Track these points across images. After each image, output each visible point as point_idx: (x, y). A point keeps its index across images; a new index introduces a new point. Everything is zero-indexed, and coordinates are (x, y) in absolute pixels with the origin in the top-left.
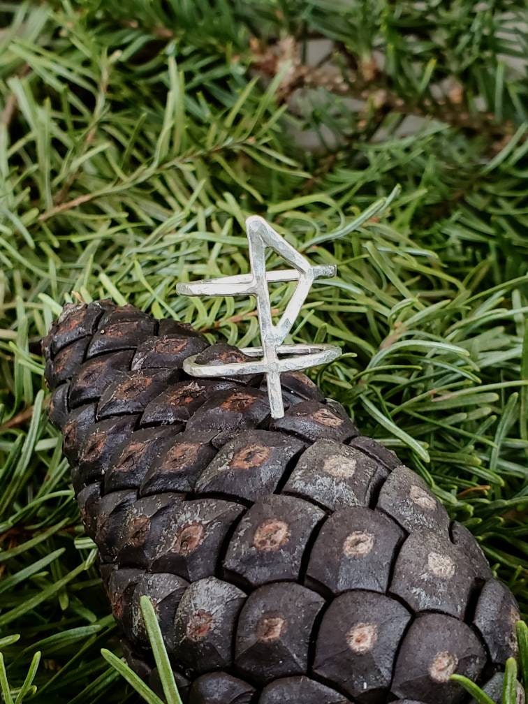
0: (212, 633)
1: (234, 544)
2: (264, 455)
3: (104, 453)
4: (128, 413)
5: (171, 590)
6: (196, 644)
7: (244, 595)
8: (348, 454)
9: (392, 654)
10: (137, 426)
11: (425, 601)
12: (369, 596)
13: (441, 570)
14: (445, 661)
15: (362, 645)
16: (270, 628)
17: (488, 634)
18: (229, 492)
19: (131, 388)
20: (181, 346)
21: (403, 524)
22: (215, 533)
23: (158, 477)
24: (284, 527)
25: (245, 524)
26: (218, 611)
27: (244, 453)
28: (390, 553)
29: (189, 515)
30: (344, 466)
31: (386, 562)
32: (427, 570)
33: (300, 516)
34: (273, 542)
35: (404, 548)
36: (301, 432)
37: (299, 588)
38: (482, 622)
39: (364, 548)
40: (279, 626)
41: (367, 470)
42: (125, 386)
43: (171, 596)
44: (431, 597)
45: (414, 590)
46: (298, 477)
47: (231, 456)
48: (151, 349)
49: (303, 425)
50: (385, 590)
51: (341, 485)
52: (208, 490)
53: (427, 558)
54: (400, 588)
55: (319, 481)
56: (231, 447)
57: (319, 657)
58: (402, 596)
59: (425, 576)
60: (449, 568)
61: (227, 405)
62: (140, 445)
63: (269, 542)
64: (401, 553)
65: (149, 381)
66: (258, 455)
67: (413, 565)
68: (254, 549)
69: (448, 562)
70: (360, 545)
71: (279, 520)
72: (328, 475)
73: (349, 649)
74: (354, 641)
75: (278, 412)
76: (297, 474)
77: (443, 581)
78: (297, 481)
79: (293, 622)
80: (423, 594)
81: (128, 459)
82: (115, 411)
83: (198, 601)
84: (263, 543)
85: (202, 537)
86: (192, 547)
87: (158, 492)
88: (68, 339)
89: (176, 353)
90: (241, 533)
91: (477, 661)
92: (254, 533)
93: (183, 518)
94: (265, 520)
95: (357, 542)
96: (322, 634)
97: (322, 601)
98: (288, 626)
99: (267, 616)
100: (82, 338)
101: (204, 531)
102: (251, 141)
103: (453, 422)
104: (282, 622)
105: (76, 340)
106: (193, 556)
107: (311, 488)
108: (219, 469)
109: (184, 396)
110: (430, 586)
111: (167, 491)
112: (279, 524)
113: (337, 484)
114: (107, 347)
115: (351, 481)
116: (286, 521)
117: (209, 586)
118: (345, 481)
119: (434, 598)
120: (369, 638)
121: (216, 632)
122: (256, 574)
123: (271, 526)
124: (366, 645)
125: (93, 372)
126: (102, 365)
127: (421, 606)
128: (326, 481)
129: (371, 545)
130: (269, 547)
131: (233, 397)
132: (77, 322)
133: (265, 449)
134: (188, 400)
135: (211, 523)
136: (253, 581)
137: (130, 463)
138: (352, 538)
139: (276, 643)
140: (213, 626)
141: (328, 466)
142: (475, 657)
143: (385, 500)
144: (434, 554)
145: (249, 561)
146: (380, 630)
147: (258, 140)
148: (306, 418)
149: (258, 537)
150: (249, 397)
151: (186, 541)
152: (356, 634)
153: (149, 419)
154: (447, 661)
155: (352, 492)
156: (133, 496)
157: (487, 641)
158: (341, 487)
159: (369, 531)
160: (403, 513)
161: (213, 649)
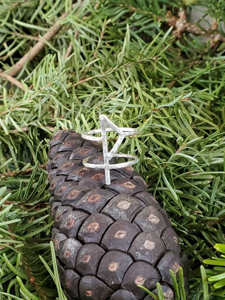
0: (71, 257)
1: (82, 228)
2: (99, 198)
3: (56, 188)
4: (64, 175)
5: (63, 240)
6: (66, 259)
7: (82, 246)
8: (129, 200)
9: (124, 273)
10: (66, 180)
11: (139, 256)
12: (119, 252)
13: (148, 247)
14: (141, 279)
15: (113, 269)
16: (86, 259)
17: (162, 271)
18: (85, 209)
19: (66, 166)
20: (88, 152)
21: (142, 228)
22: (78, 223)
23: (66, 200)
24: (98, 224)
25: (86, 222)
26: (73, 250)
27: (92, 197)
28: (132, 239)
29: (71, 215)
30: (125, 205)
31: (129, 242)
32: (143, 246)
33: (104, 222)
34: (93, 230)
35: (137, 237)
36: (117, 190)
37: (98, 247)
38: (160, 267)
39: (122, 236)
40: (89, 258)
41: (135, 207)
42: (65, 165)
43: (62, 241)
44: (142, 256)
45: (137, 253)
46: (107, 208)
47: (88, 197)
48: (77, 152)
49: (118, 188)
50: (127, 251)
51: (122, 212)
52: (78, 208)
53: (144, 242)
54: (132, 251)
55: (114, 210)
56: (89, 194)
57: (99, 271)
58: (132, 254)
59: (141, 248)
60: (153, 246)
61: (93, 177)
62: (65, 187)
63: (92, 229)
64: (136, 239)
65: (73, 164)
66: (96, 198)
67: (138, 244)
68: (87, 231)
69: (153, 244)
70: (121, 234)
71: (97, 222)
72: (118, 208)
73: (108, 270)
74: (110, 267)
75: (108, 182)
76: (108, 206)
77: (148, 250)
78: (106, 210)
79: (93, 258)
80: (140, 254)
81: (60, 192)
82: (61, 173)
83: (68, 245)
84: (90, 229)
85: (74, 224)
86: (70, 226)
87: (66, 205)
88: (55, 144)
89: (85, 155)
90: (84, 225)
91: (155, 280)
92: (88, 225)
93: (69, 216)
94: (92, 222)
95: (120, 234)
96: (101, 263)
97: (104, 252)
98: (92, 259)
99: (86, 254)
100: (59, 144)
101: (75, 222)
102: (154, 58)
103: (197, 184)
104: (90, 257)
105: (57, 144)
106: (71, 229)
107: (111, 212)
108: (83, 201)
109: (81, 172)
110: (143, 252)
111: (68, 205)
112: (97, 224)
113: (121, 212)
114: (64, 149)
115: (126, 211)
116: (99, 223)
117: (72, 241)
118: (124, 211)
119: (144, 256)
120: (116, 267)
121: (72, 256)
122: (87, 239)
123: (94, 224)
124: (114, 269)
125: (58, 158)
126: (61, 156)
127: (138, 258)
128: (117, 210)
129: (125, 235)
130: (92, 231)
131: (96, 175)
132: (58, 138)
133: (100, 196)
134: (83, 173)
135: (77, 219)
136: (86, 241)
137: (61, 193)
138: (118, 232)
139: (87, 264)
140: (71, 254)
141: (119, 205)
142: (154, 279)
143: (137, 219)
144: (147, 241)
145: (85, 234)
146: (120, 265)
147: (157, 58)
148: (119, 185)
149: (89, 227)
150: (102, 175)
151: (69, 224)
152: (111, 265)
153: (69, 179)
154: (142, 279)
155: (126, 215)
156: (60, 204)
157: (161, 274)
158: (122, 213)
159: (126, 230)
160: (143, 224)
161: (71, 261)
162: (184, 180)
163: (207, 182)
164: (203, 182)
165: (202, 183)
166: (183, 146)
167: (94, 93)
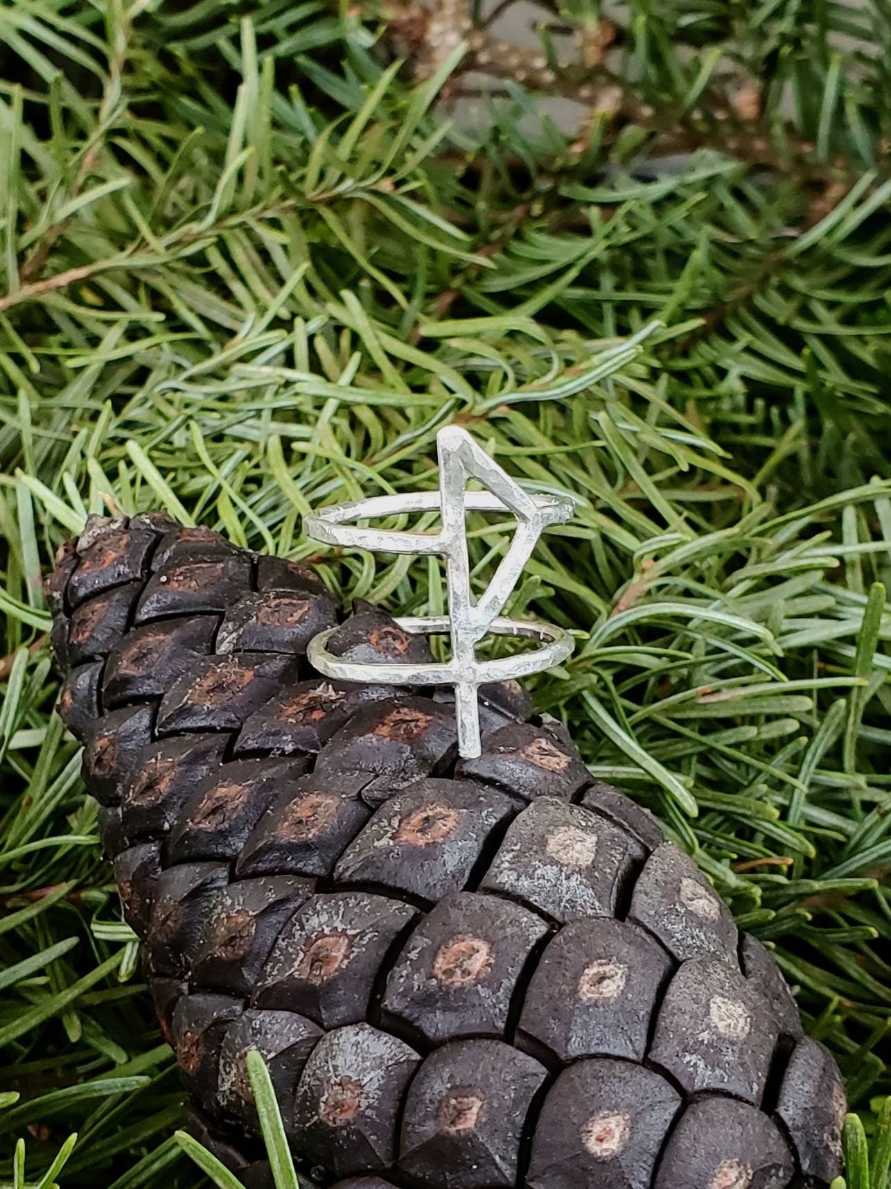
0: (362, 1115)
1: (402, 971)
2: (450, 823)
3: (171, 795)
4: (212, 730)
5: (292, 1040)
6: (334, 1130)
7: (416, 1056)
8: (584, 824)
9: (651, 1161)
10: (228, 755)
11: (704, 1077)
12: (619, 1066)
13: (730, 1025)
14: (733, 1174)
15: (605, 1145)
16: (460, 1113)
17: (797, 1129)
18: (391, 883)
19: (219, 688)
20: (300, 612)
21: (669, 945)
22: (369, 949)
23: (270, 848)
24: (483, 948)
25: (419, 942)
26: (373, 1080)
27: (417, 818)
28: (650, 997)
29: (324, 918)
30: (578, 846)
31: (644, 1012)
32: (708, 1026)
33: (509, 931)
34: (466, 973)
35: (672, 988)
36: (505, 781)
37: (507, 1050)
38: (788, 1111)
39: (611, 989)
40: (475, 1110)
41: (613, 852)
42: (208, 683)
43: (292, 1048)
44: (713, 1070)
45: (688, 1058)
46: (506, 865)
47: (395, 823)
48: (250, 617)
49: (509, 769)
50: (641, 1056)
51: (573, 878)
52: (357, 878)
53: (709, 1005)
54: (665, 1054)
55: (539, 872)
56: (396, 808)
57: (537, 1161)
58: (668, 1067)
59: (705, 1036)
60: (742, 1021)
61: (384, 730)
62: (235, 788)
63: (458, 972)
64: (668, 997)
65: (249, 675)
66: (440, 823)
67: (687, 1017)
68: (434, 982)
69: (740, 1011)
70: (606, 982)
71: (476, 936)
72: (554, 862)
73: (586, 1153)
74: (593, 1139)
75: (470, 748)
76: (504, 858)
77: (732, 1043)
78: (504, 873)
79: (496, 1105)
80: (701, 1064)
81: (214, 812)
82: (188, 723)
83: (339, 1061)
84: (449, 973)
85: (346, 957)
86: (330, 971)
87: (269, 873)
88: (99, 583)
89: (291, 626)
90: (413, 955)
91: (781, 1174)
92: (434, 956)
93: (314, 921)
94: (453, 935)
95: (602, 978)
96: (541, 1126)
97: (542, 1072)
98: (490, 1112)
99: (455, 1093)
100: (122, 584)
101: (350, 946)
102: (386, 186)
103: (732, 741)
104: (480, 1104)
105: (113, 587)
106: (331, 985)
107: (526, 883)
108: (376, 844)
109: (310, 709)
110: (712, 1052)
111: (284, 872)
112: (477, 943)
113: (568, 878)
114: (170, 607)
115: (589, 873)
116: (486, 939)
117: (360, 1038)
118: (580, 872)
119: (718, 1071)
120: (617, 1135)
121: (369, 1112)
122: (437, 1024)
123: (462, 946)
124: (612, 1145)
125: (150, 651)
126: (161, 641)
127: (698, 1085)
128: (551, 871)
129: (622, 984)
130: (458, 980)
131: (395, 716)
132: (114, 555)
133: (452, 812)
134: (317, 715)
135: (362, 934)
136: (431, 1033)
137: (220, 818)
138: (592, 971)
139: (470, 1137)
140: (364, 1103)
141: (552, 847)
142: (776, 1166)
143: (642, 904)
144: (718, 999)
145: (427, 1000)
146: (633, 1126)
147: (398, 184)
148: (513, 757)
149: (441, 963)
150: (420, 716)
151: (317, 961)
152: (597, 1128)
153: (252, 744)
154: (736, 1173)
155: (591, 891)
156: (222, 873)
157: (796, 1141)
158: (573, 882)
159: (620, 961)
160: (669, 927)
161: (363, 1140)
162: (673, 725)
163: (783, 727)
164: (764, 728)
165: (759, 733)
166: (646, 576)
167: (112, 346)
